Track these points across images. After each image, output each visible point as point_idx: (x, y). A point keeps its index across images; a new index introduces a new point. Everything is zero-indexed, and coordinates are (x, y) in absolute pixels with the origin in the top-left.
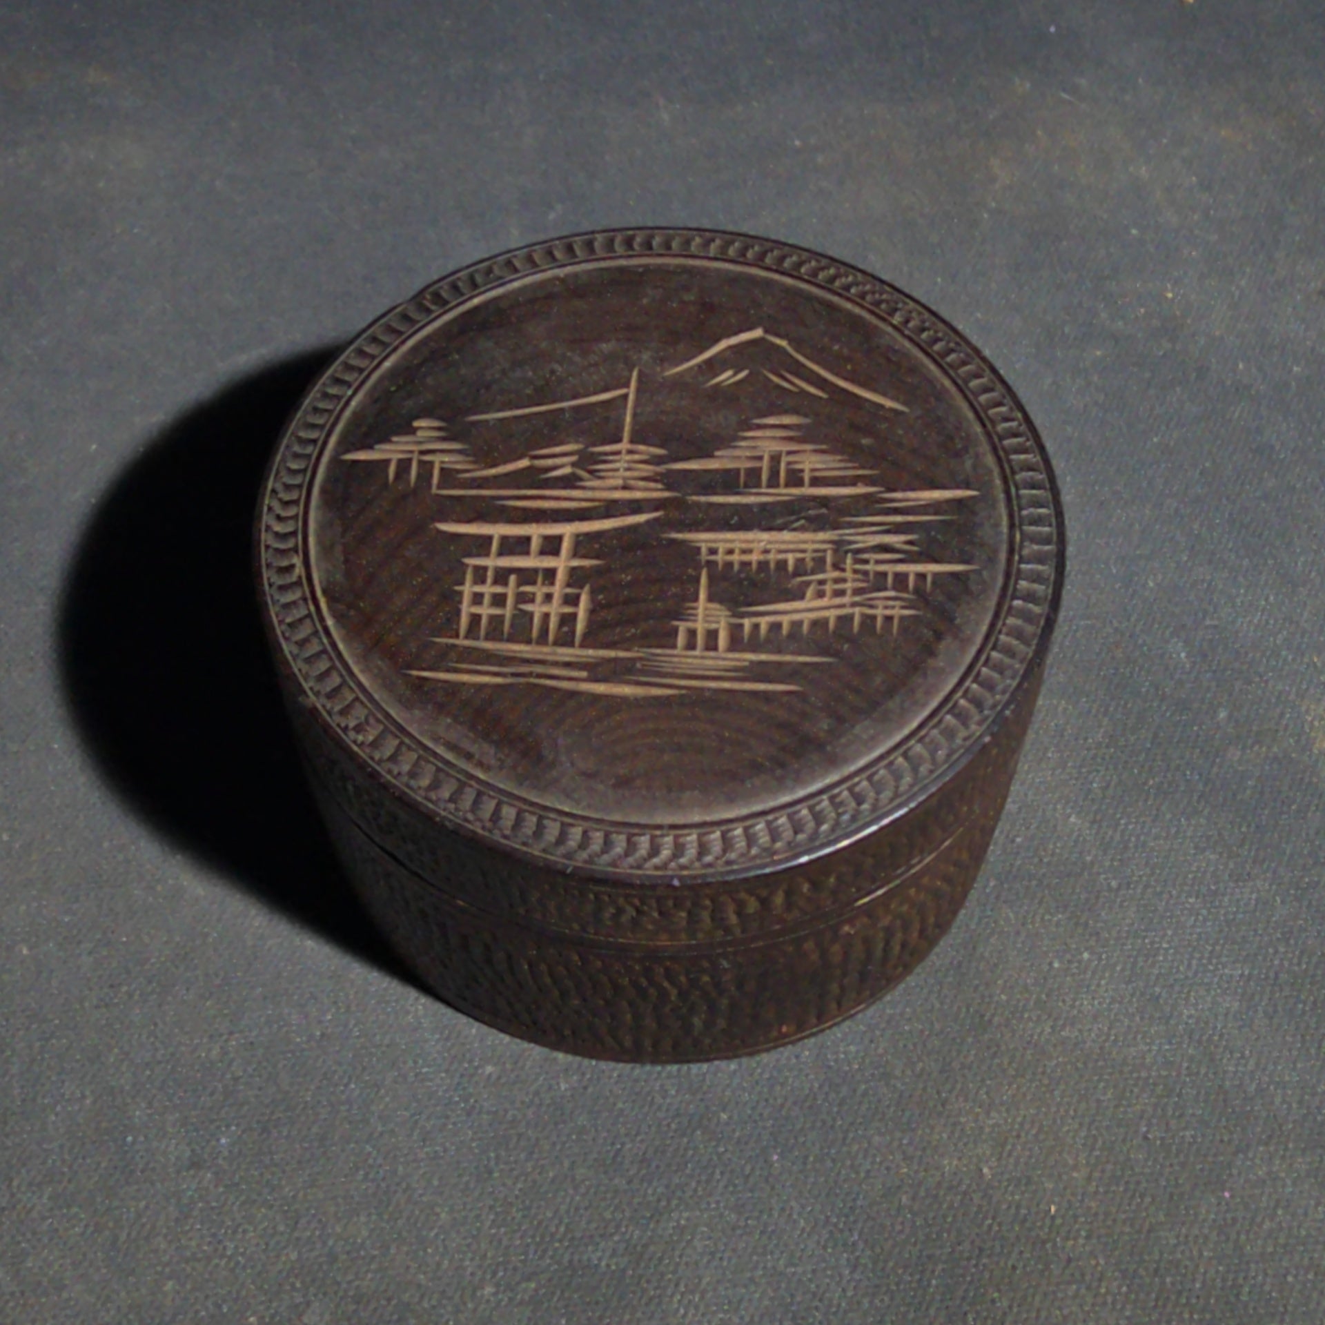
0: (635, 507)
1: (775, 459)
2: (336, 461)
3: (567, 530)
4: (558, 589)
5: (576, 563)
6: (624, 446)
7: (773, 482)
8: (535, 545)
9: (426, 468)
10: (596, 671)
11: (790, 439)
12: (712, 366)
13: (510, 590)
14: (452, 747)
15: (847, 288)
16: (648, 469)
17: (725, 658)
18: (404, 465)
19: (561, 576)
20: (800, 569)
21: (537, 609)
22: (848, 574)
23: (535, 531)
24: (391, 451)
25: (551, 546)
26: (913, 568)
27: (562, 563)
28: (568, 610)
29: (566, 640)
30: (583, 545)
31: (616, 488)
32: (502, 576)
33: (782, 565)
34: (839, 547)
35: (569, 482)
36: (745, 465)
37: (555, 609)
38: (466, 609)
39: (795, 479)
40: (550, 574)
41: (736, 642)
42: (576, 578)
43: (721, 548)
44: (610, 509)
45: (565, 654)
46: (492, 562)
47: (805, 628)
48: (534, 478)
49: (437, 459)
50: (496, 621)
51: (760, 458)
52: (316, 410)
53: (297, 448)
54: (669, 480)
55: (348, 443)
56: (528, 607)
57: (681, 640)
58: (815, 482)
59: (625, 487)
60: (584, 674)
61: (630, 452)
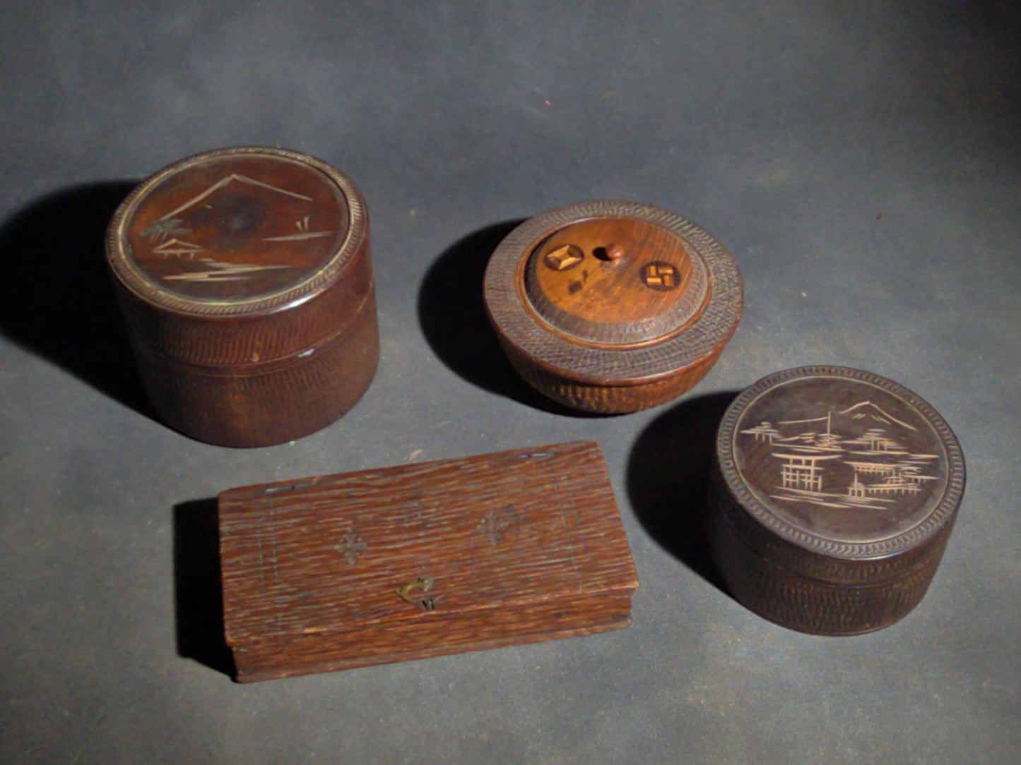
0: (833, 453)
1: (876, 442)
2: (739, 433)
3: (813, 459)
4: (812, 475)
5: (817, 468)
6: (828, 434)
7: (875, 449)
8: (803, 462)
9: (767, 437)
10: (826, 500)
11: (878, 436)
12: (854, 412)
13: (797, 474)
14: (785, 517)
15: (895, 390)
16: (835, 442)
17: (864, 499)
18: (760, 436)
19: (812, 472)
20: (885, 474)
21: (806, 481)
22: (900, 477)
23: (804, 458)
24: (755, 431)
25: (809, 463)
26: (920, 477)
27: (812, 468)
28: (815, 482)
29: (815, 490)
30: (818, 463)
31: (827, 447)
32: (794, 471)
33: (880, 473)
34: (897, 470)
35: (812, 444)
36: (867, 443)
37: (812, 481)
38: (785, 479)
39: (882, 448)
40: (809, 471)
41: (867, 494)
42: (817, 472)
43: (861, 467)
44: (825, 453)
45: (815, 494)
46: (791, 466)
47: (888, 492)
48: (800, 442)
49: (770, 434)
50: (794, 483)
51: (871, 441)
52: (730, 417)
53: (726, 428)
54: (843, 446)
55: (742, 428)
56: (803, 480)
57: (850, 493)
58: (889, 450)
59: (829, 447)
60: (821, 500)
61: (830, 436)
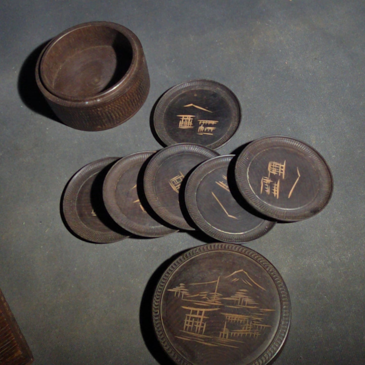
0: (216, 307)
1: (241, 299)
2: (166, 291)
3: (204, 310)
4: (201, 322)
5: (205, 317)
6: (215, 293)
7: (240, 304)
8: (198, 312)
9: (181, 294)
10: (206, 340)
11: (244, 295)
12: (233, 277)
13: (193, 321)
14: (181, 352)
15: (260, 261)
16: (219, 299)
17: (227, 340)
18: (178, 293)
19: (202, 319)
20: (242, 324)
21: (197, 326)
22: (251, 325)
23: (198, 310)
24: (175, 290)
25: (201, 313)
26: (262, 325)
27: (202, 317)
28: (202, 327)
29: (201, 333)
30: (206, 313)
31: (213, 302)
32: (192, 319)
33: (239, 321)
34: (250, 319)
35: (205, 300)
37: (200, 326)
38: (185, 324)
39: (244, 303)
40: (200, 319)
41: (229, 337)
42: (204, 320)
43: (229, 317)
44: (211, 307)
45: (201, 336)
46: (191, 315)
47: (242, 335)
48: (199, 298)
49: (183, 292)
50: (190, 327)
51: (238, 298)
52: (164, 279)
53: (160, 287)
54: (222, 301)
55: (168, 288)
56: (195, 325)
57: (220, 335)
58: (248, 305)
59: (215, 302)
60: (203, 340)
61: (216, 294)
